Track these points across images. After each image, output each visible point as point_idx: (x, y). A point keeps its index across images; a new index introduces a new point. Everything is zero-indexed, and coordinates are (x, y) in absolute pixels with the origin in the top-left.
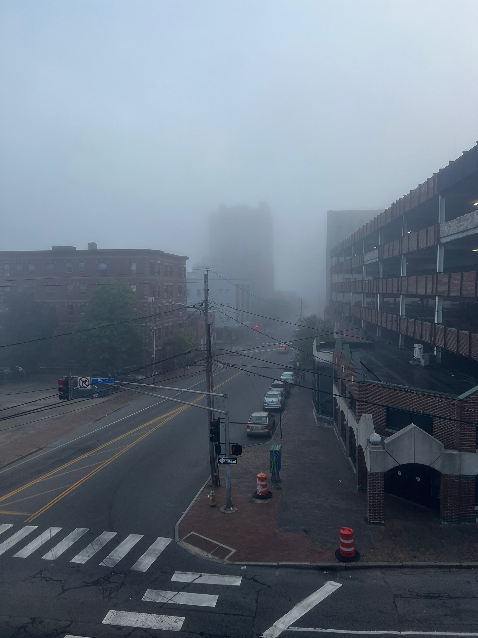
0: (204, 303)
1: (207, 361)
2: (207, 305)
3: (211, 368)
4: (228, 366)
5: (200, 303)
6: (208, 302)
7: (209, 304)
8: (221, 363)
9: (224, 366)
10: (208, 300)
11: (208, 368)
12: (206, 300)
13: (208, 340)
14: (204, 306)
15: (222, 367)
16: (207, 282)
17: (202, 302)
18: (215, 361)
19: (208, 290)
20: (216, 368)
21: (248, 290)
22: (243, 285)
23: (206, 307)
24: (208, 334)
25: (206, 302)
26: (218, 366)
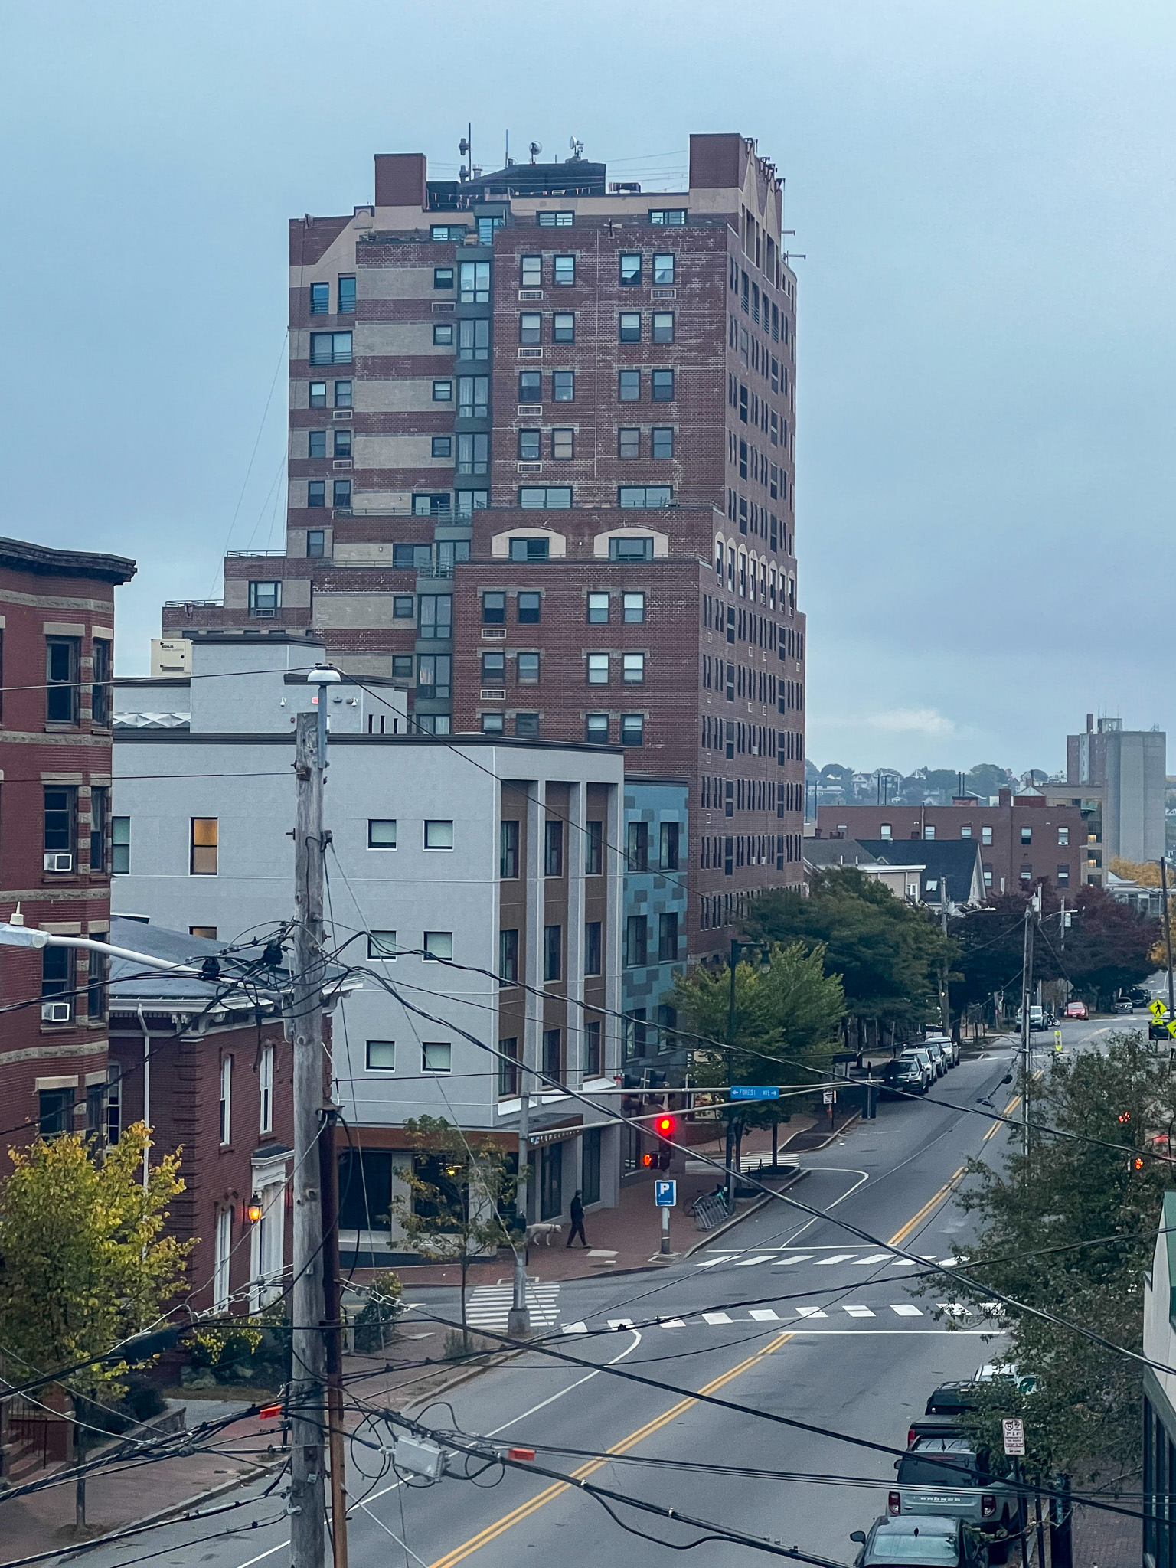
0: (288, 943)
1: (307, 1414)
2: (311, 956)
3: (337, 1473)
4: (479, 1463)
5: (255, 943)
6: (324, 937)
7: (328, 947)
8: (418, 1430)
9: (442, 1458)
10: (326, 916)
11: (312, 1477)
12: (313, 921)
13: (320, 1241)
14: (290, 958)
15: (430, 1470)
16: (314, 770)
17: (271, 931)
18: (367, 1418)
19: (322, 837)
20: (380, 1476)
21: (597, 828)
22: (560, 790)
23: (303, 974)
24: (318, 1191)
25: (303, 933)
26: (392, 1456)
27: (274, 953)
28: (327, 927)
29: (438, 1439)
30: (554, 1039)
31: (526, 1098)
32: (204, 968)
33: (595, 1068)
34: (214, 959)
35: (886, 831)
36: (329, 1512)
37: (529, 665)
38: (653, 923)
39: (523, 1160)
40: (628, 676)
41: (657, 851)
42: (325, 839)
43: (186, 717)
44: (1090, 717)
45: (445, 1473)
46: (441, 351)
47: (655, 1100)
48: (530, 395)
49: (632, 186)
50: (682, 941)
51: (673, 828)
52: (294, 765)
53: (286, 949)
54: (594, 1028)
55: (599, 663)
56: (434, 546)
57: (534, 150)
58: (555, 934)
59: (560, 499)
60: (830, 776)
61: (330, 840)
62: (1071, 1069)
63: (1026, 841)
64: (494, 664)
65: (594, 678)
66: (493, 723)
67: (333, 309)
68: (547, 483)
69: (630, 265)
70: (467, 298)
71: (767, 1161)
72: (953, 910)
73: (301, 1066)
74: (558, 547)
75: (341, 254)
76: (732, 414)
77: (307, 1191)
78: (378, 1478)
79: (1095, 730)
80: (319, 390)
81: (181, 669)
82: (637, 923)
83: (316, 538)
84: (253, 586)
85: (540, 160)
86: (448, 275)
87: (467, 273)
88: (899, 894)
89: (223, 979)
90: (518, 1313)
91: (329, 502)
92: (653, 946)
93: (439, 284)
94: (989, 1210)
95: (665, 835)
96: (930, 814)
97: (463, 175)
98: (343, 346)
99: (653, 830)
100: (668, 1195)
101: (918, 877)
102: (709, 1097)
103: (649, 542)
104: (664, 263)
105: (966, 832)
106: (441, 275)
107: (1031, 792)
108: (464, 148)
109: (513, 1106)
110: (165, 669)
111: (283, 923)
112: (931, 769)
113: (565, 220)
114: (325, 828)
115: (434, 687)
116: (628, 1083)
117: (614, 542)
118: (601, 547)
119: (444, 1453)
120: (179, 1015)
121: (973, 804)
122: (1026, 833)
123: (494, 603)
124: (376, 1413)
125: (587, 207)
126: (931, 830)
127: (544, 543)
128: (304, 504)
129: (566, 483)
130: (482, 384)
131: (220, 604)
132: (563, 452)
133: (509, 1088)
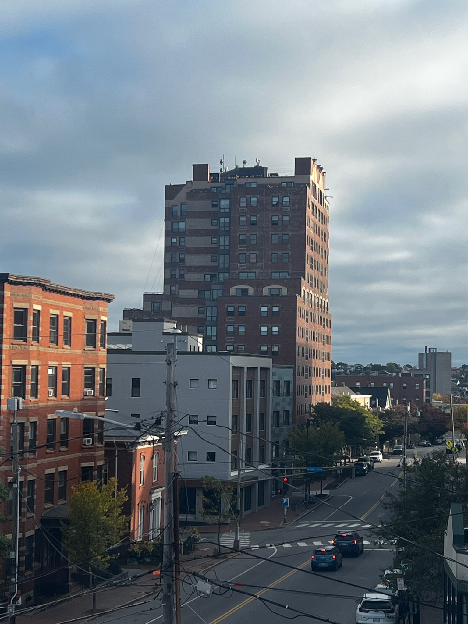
1: (168, 573)
2: (170, 422)
3: (178, 593)
4: (223, 590)
5: (152, 418)
6: (175, 416)
7: (175, 419)
8: (204, 579)
9: (212, 588)
10: (176, 409)
11: (170, 594)
12: (171, 411)
13: (173, 516)
14: (164, 424)
15: (208, 592)
16: (172, 362)
17: (157, 414)
18: (188, 575)
19: (175, 383)
20: (192, 594)
21: (264, 382)
22: (252, 369)
23: (168, 428)
24: (172, 500)
25: (168, 415)
26: (196, 587)
27: (158, 422)
28: (175, 413)
29: (211, 582)
30: (249, 452)
31: (240, 471)
32: (136, 426)
33: (262, 461)
34: (139, 423)
35: (358, 384)
36: (175, 605)
37: (242, 329)
38: (282, 413)
39: (239, 491)
40: (274, 333)
41: (283, 390)
42: (176, 384)
43: (131, 346)
44: (426, 347)
45: (213, 593)
46: (214, 228)
47: (282, 471)
48: (243, 242)
49: (277, 174)
50: (291, 419)
51: (288, 382)
52: (166, 360)
53: (163, 420)
54: (262, 448)
55: (264, 329)
56: (211, 291)
57: (244, 162)
58: (250, 417)
59: (252, 276)
60: (340, 366)
61: (177, 385)
62: (420, 463)
63: (405, 388)
64: (231, 329)
65: (263, 334)
66: (230, 348)
67: (179, 214)
68: (248, 271)
69: (275, 200)
70: (222, 211)
71: (319, 492)
72: (381, 410)
73: (167, 459)
74: (251, 291)
75: (182, 195)
76: (308, 248)
77: (169, 500)
78: (191, 595)
79: (428, 352)
80: (174, 240)
81: (129, 330)
82: (276, 413)
83: (173, 288)
84: (152, 303)
85: (246, 166)
86: (216, 203)
87: (222, 202)
88: (362, 405)
89: (142, 430)
90: (237, 542)
91: (177, 277)
92: (281, 421)
93: (214, 206)
94: (393, 509)
95: (286, 385)
96: (373, 379)
97: (221, 171)
98: (182, 225)
99: (282, 383)
100: (286, 502)
101: (369, 399)
102: (300, 471)
103: (281, 290)
104: (286, 199)
105: (385, 385)
106: (214, 203)
107: (406, 372)
108: (221, 162)
109: (235, 473)
110: (124, 330)
111: (162, 412)
112: (373, 364)
113: (254, 185)
114: (175, 381)
115: (211, 336)
116: (273, 466)
117: (269, 290)
118: (265, 291)
119: (212, 586)
120: (127, 442)
121: (387, 375)
122: (405, 385)
123: (231, 309)
124: (191, 573)
125: (261, 181)
126: (373, 384)
127: (247, 290)
128: (169, 277)
129: (254, 271)
130: (227, 238)
131: (142, 309)
132: (253, 260)
133: (235, 467)
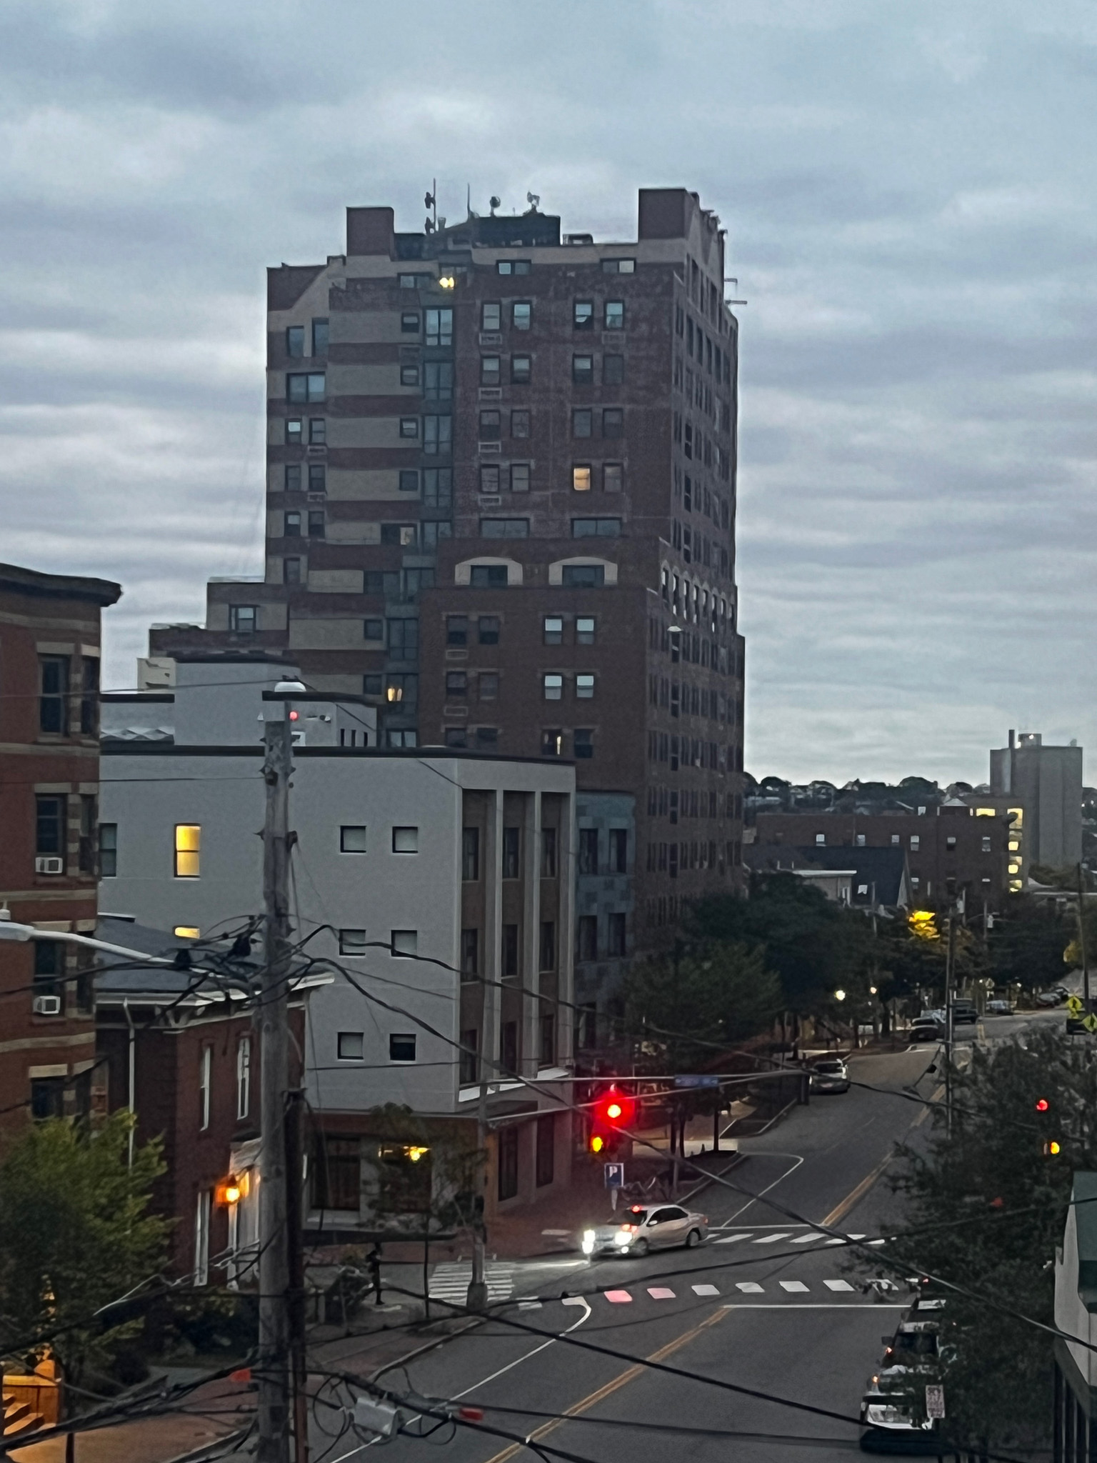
0: (253, 936)
1: (272, 1377)
2: (278, 948)
3: (300, 1433)
4: (430, 1423)
5: (225, 936)
6: (290, 930)
7: (293, 939)
8: (375, 1392)
9: (399, 1418)
10: (292, 910)
11: (277, 1435)
12: (278, 913)
13: (285, 1215)
14: (258, 951)
15: (387, 1428)
16: (281, 775)
17: (240, 925)
18: (328, 1381)
19: (288, 837)
20: (341, 1436)
21: (551, 834)
22: (517, 798)
23: (269, 965)
24: (283, 1168)
25: (270, 927)
26: (352, 1416)
27: (242, 946)
28: (293, 922)
29: (394, 1400)
30: (510, 1032)
31: (485, 1086)
32: (178, 959)
33: (548, 1060)
34: (186, 951)
35: (820, 838)
37: (489, 682)
38: (603, 923)
40: (581, 694)
41: (607, 856)
42: (291, 839)
43: (169, 730)
44: (1011, 733)
45: (400, 1431)
46: (408, 391)
48: (490, 432)
49: (587, 238)
50: (630, 940)
51: (621, 835)
52: (263, 771)
53: (254, 941)
54: (548, 1022)
55: (553, 681)
56: (402, 573)
57: (495, 203)
58: (512, 934)
59: (517, 529)
60: (769, 788)
61: (295, 840)
62: (991, 1060)
63: (951, 847)
64: (457, 682)
65: (549, 695)
66: (456, 737)
67: (307, 352)
68: (505, 515)
69: (583, 311)
70: (431, 342)
71: (709, 1145)
72: (882, 911)
73: (267, 1052)
74: (515, 574)
75: (316, 299)
76: (677, 450)
77: (274, 1168)
78: (339, 1439)
79: (1016, 745)
80: (294, 427)
81: (166, 686)
82: (587, 924)
83: (292, 565)
84: (233, 610)
85: (499, 212)
86: (413, 320)
87: (432, 318)
88: (831, 896)
90: (477, 1288)
91: (304, 532)
92: (603, 943)
93: (407, 328)
94: (915, 1191)
95: (614, 841)
96: (863, 824)
97: (429, 225)
98: (317, 385)
99: (603, 835)
100: (617, 1176)
101: (849, 882)
102: (655, 1086)
103: (599, 570)
104: (615, 309)
105: (895, 840)
106: (408, 320)
107: (957, 803)
108: (430, 201)
109: (472, 1094)
110: (151, 686)
111: (251, 917)
112: (864, 781)
113: (522, 269)
114: (291, 830)
116: (578, 1072)
117: (567, 570)
118: (555, 574)
119: (398, 1413)
120: (162, 1008)
121: (902, 813)
122: (951, 840)
123: (457, 626)
124: (335, 1375)
125: (542, 256)
126: (862, 837)
127: (503, 570)
128: (281, 534)
129: (524, 514)
130: (446, 422)
131: (202, 627)
132: (520, 486)
133: (469, 1077)
